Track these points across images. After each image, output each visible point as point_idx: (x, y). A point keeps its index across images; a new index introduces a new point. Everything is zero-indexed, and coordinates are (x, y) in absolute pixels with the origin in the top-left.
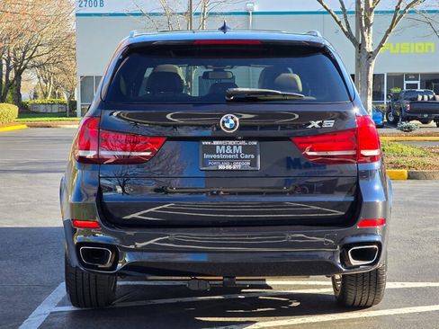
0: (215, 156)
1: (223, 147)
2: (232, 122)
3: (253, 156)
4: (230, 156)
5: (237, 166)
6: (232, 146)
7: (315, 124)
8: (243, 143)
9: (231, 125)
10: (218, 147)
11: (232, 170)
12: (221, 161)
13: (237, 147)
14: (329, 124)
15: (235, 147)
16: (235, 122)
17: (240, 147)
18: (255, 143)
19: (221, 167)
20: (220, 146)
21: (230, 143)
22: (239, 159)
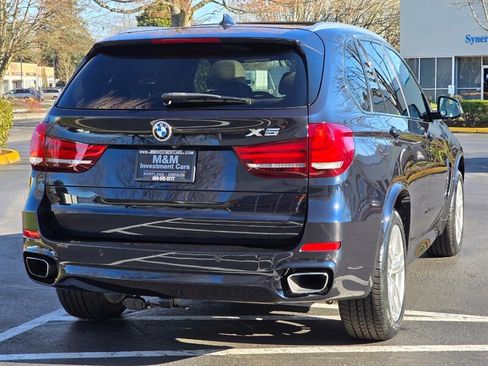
0: (150, 166)
1: (160, 157)
2: (164, 129)
3: (188, 167)
4: (165, 167)
5: (171, 178)
6: (169, 156)
7: (256, 132)
8: (180, 152)
9: (163, 133)
10: (155, 157)
11: (166, 182)
12: (157, 171)
13: (173, 157)
14: (273, 132)
15: (172, 157)
16: (167, 129)
17: (177, 157)
18: (192, 153)
19: (155, 178)
20: (157, 155)
21: (167, 152)
22: (175, 169)
